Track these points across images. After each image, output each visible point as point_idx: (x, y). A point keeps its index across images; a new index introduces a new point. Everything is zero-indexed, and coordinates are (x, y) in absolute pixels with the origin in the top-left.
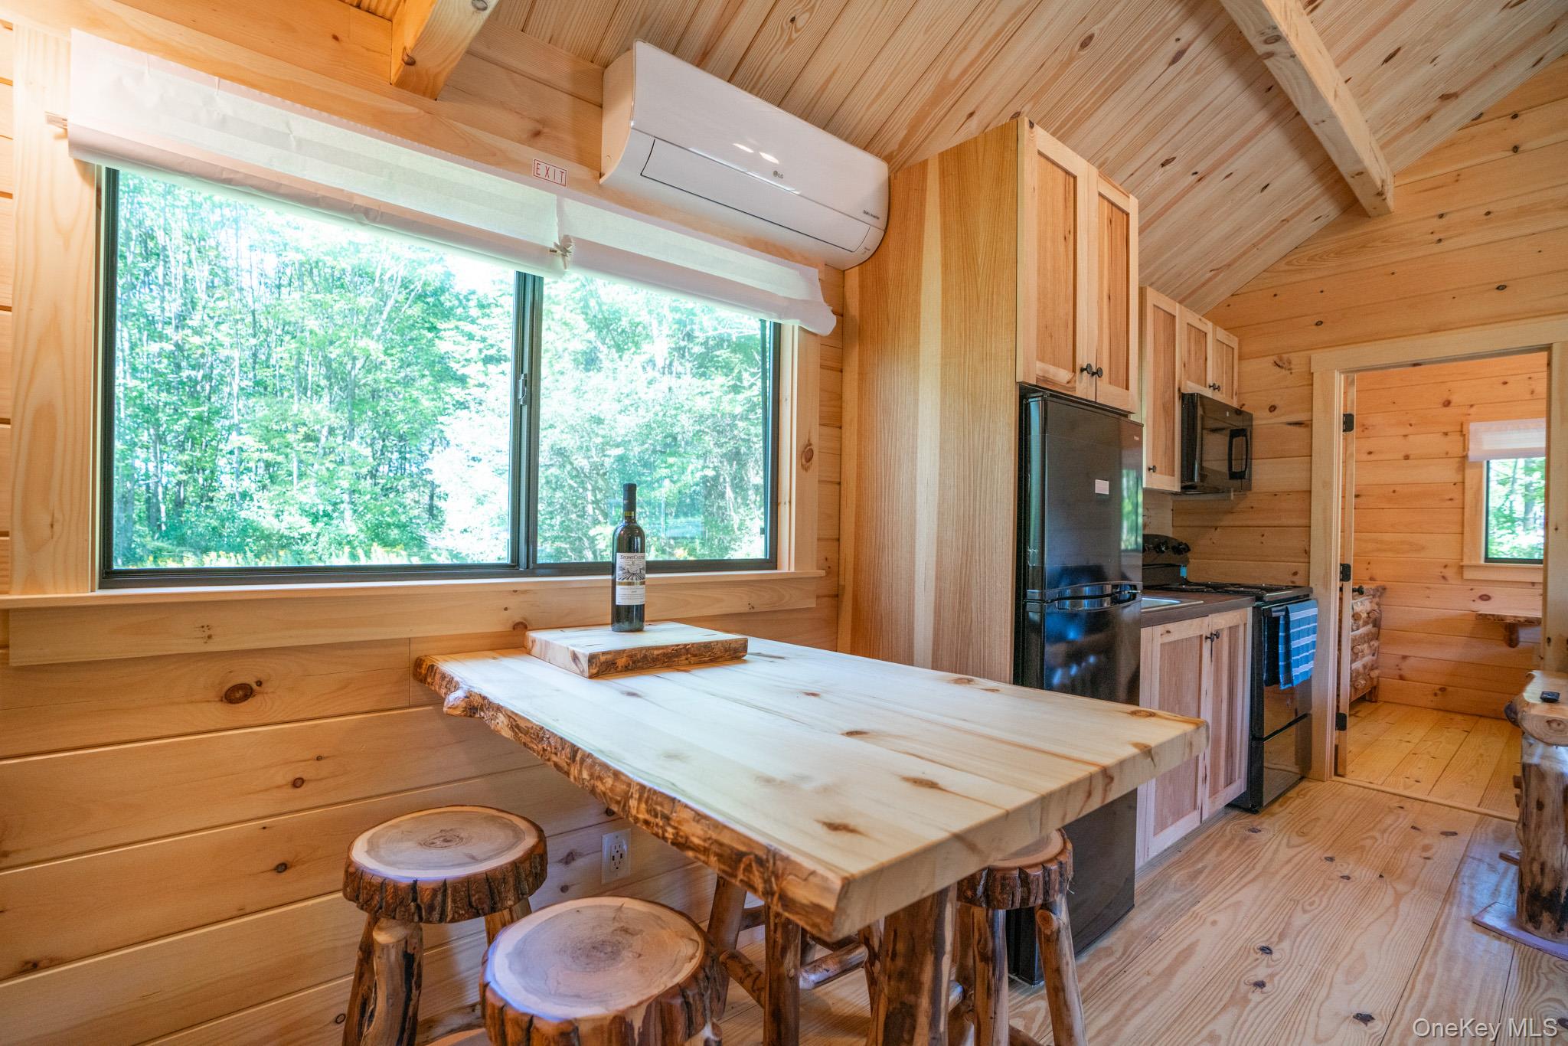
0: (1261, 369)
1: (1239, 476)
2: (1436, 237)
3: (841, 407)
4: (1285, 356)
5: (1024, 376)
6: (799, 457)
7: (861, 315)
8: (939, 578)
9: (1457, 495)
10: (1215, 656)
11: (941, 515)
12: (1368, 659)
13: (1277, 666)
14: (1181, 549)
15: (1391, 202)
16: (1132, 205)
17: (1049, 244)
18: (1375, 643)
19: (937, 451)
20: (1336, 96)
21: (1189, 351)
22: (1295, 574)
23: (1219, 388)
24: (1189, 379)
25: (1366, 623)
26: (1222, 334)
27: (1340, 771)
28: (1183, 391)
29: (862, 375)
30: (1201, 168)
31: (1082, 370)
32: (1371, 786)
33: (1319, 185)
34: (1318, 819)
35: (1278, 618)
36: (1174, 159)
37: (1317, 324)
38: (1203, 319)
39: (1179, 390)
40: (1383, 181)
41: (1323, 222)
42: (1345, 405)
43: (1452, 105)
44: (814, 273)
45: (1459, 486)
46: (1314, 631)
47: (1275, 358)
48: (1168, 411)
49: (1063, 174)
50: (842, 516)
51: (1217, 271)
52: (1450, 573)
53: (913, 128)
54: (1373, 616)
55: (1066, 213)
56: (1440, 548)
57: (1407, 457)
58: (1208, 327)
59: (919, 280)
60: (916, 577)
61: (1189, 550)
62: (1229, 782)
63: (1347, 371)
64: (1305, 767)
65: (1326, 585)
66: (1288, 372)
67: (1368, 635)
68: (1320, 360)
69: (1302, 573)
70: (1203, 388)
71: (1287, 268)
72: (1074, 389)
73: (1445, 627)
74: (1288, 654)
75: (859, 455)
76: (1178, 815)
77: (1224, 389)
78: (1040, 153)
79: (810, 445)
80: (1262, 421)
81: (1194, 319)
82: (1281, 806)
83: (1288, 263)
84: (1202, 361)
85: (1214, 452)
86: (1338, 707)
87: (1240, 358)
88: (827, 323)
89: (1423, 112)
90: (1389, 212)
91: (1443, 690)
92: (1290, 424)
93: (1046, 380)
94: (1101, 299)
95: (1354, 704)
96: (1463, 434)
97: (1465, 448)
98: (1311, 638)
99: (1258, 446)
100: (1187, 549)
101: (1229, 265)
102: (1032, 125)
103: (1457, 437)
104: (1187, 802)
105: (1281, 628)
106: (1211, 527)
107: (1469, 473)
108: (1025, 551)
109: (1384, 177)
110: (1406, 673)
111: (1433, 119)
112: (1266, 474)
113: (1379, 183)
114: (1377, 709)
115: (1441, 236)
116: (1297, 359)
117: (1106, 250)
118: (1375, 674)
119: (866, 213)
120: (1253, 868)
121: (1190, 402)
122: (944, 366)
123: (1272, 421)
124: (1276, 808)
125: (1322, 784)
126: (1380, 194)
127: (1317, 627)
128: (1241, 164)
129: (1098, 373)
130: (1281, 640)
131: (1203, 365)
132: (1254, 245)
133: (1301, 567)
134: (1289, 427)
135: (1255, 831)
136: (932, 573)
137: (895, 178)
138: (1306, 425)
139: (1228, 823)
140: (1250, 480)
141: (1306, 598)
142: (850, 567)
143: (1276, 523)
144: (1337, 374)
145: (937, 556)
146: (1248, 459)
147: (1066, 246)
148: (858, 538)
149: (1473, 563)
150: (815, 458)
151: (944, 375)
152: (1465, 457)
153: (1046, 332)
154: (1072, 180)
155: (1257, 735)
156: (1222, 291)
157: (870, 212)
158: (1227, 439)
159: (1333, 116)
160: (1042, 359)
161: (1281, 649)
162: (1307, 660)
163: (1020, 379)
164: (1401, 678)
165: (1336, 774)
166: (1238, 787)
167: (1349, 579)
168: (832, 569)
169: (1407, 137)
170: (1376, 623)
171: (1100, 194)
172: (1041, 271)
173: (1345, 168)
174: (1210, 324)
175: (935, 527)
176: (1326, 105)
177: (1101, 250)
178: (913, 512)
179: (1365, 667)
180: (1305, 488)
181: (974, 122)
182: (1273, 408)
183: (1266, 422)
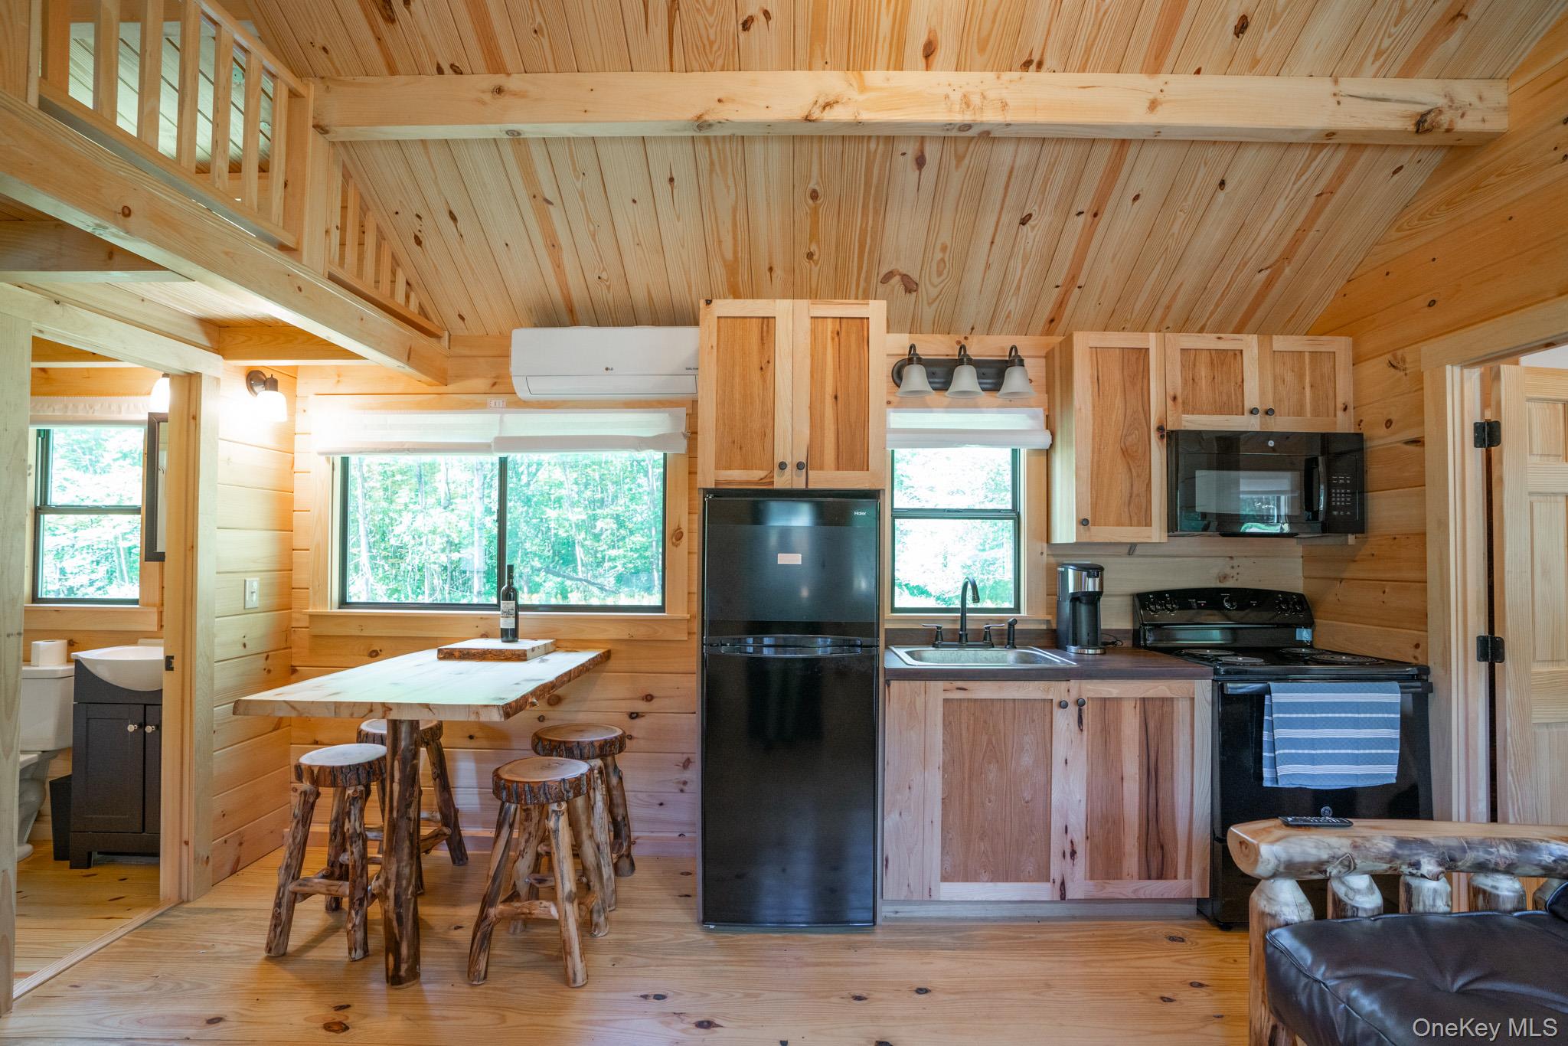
0: (1375, 370)
1: (1314, 517)
4: (1399, 353)
6: (670, 538)
14: (1306, 607)
16: (871, 310)
21: (1191, 380)
24: (1184, 411)
28: (1172, 428)
30: (1082, 207)
31: (780, 466)
36: (1030, 215)
37: (1429, 305)
39: (1160, 429)
44: (683, 411)
47: (1389, 357)
48: (1132, 454)
49: (759, 320)
58: (1247, 342)
63: (1470, 364)
65: (1445, 665)
66: (1402, 373)
68: (1431, 354)
69: (1422, 646)
70: (1230, 417)
71: (1400, 234)
72: (772, 483)
77: (1285, 409)
78: (721, 317)
79: (680, 529)
80: (1379, 440)
81: (1201, 341)
83: (1399, 229)
87: (1356, 362)
92: (1405, 442)
93: (729, 482)
94: (816, 403)
101: (1286, 258)
106: (1335, 579)
116: (1410, 353)
117: (829, 360)
119: (688, 369)
123: (1389, 440)
130: (1266, 725)
131: (1229, 389)
132: (1301, 230)
134: (1405, 446)
135: (1175, 939)
138: (1418, 442)
143: (1395, 575)
144: (1450, 368)
150: (685, 537)
153: (733, 446)
154: (772, 321)
157: (692, 367)
160: (727, 467)
161: (1266, 736)
171: (815, 318)
172: (726, 403)
174: (1253, 338)
180: (1419, 529)
181: (778, 272)
182: (1389, 423)
183: (1382, 442)
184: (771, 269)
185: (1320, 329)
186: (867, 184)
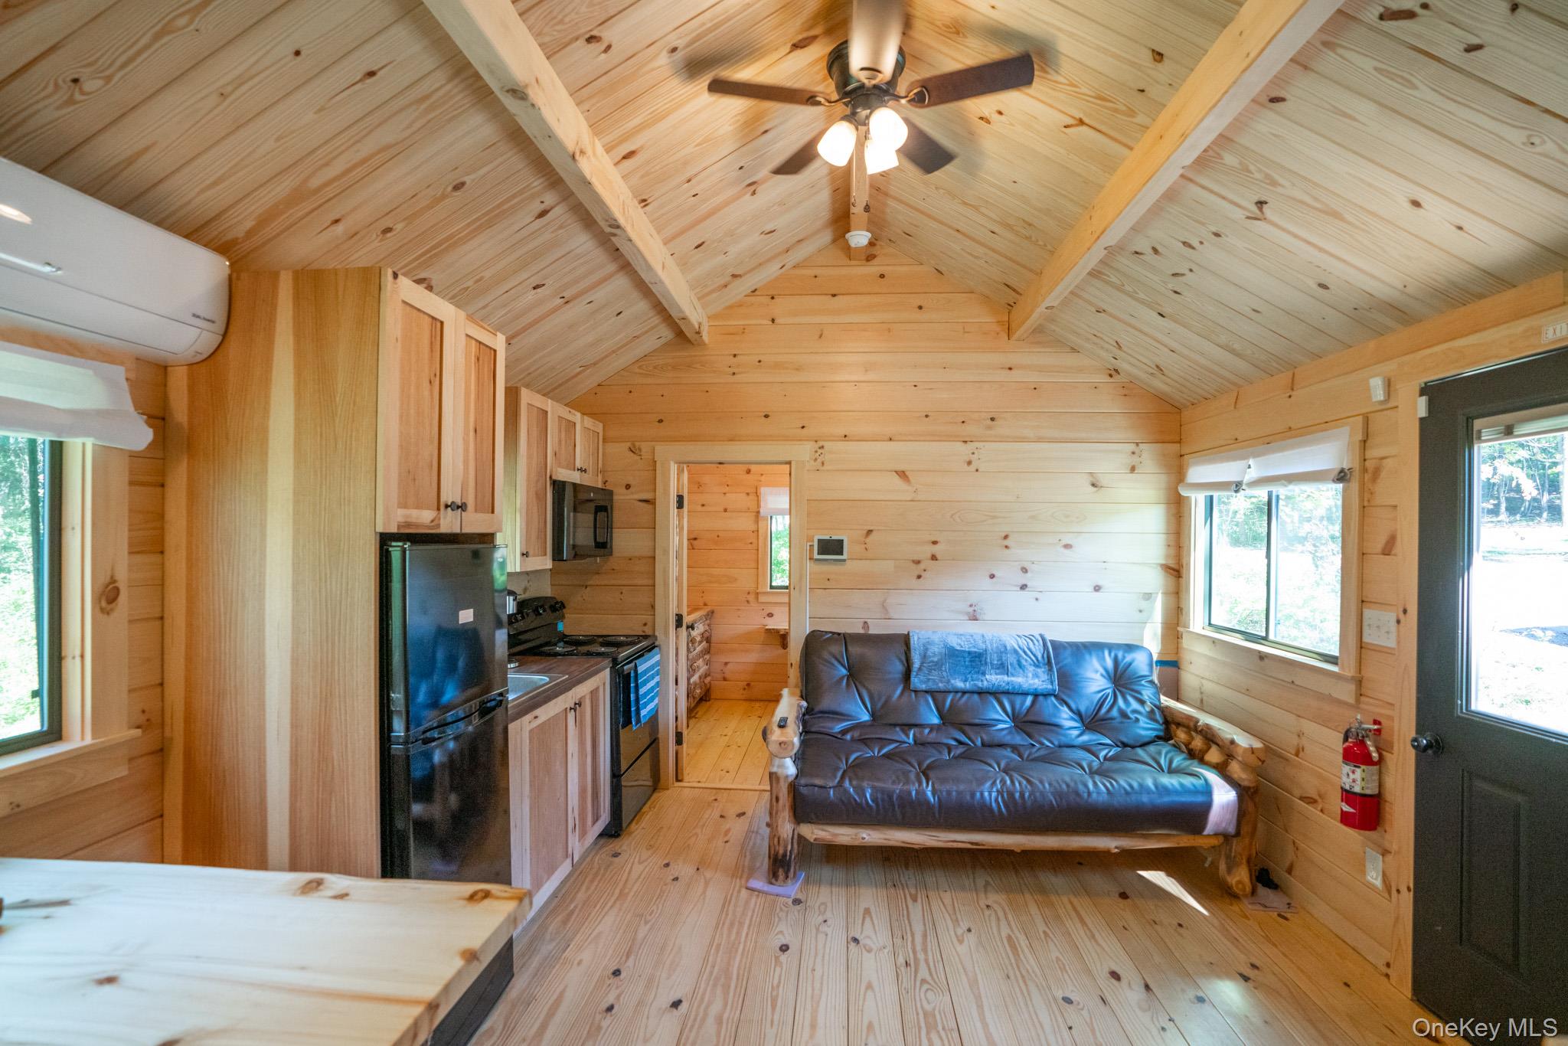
0: (619, 450)
1: (603, 546)
2: (732, 370)
3: (162, 528)
4: (637, 444)
5: (384, 524)
6: (96, 600)
7: (190, 423)
8: (295, 726)
9: (754, 541)
10: (580, 723)
11: (295, 662)
12: (703, 669)
13: (630, 711)
14: (556, 607)
15: (705, 337)
16: (499, 342)
17: (413, 390)
18: (707, 657)
19: (290, 593)
20: (663, 268)
21: (560, 441)
22: (645, 624)
23: (585, 471)
24: (560, 466)
25: (700, 642)
26: (589, 422)
27: (679, 778)
28: (554, 478)
29: (192, 496)
30: (567, 294)
31: (447, 506)
32: (700, 785)
33: (658, 317)
34: (662, 828)
35: (629, 674)
36: (544, 285)
37: (659, 421)
38: (573, 411)
39: (551, 477)
40: (700, 324)
41: (663, 341)
42: (678, 490)
43: (738, 281)
44: (119, 373)
45: (755, 534)
46: (658, 673)
47: (629, 444)
48: (540, 497)
49: (430, 319)
50: (166, 657)
51: (586, 367)
52: (751, 598)
53: (263, 221)
54: (706, 635)
55: (431, 357)
56: (745, 581)
57: (725, 510)
58: (577, 417)
59: (267, 403)
60: (268, 726)
61: (564, 607)
62: (596, 819)
63: (679, 463)
64: (656, 783)
65: (666, 633)
66: (638, 458)
67: (702, 651)
68: (661, 449)
69: (650, 624)
70: (571, 472)
71: (638, 371)
72: (438, 526)
73: (747, 638)
74: (637, 700)
75: (189, 587)
76: (551, 870)
77: (590, 470)
78: (404, 302)
79: (114, 581)
80: (620, 496)
81: (564, 412)
82: (637, 824)
83: (640, 367)
84: (571, 447)
85: (580, 530)
86: (676, 727)
87: (605, 441)
88: (140, 436)
89: (722, 282)
90: (705, 344)
91: (748, 685)
92: (641, 501)
93: (408, 525)
94: (466, 433)
95: (691, 712)
96: (757, 495)
97: (759, 506)
98: (657, 679)
99: (618, 516)
100: (563, 606)
101: (595, 364)
102: (395, 276)
103: (752, 497)
104: (560, 854)
105: (632, 680)
106: (582, 586)
107: (761, 524)
108: (388, 696)
109: (700, 320)
110: (727, 676)
111: (729, 287)
112: (625, 541)
113: (697, 326)
114: (710, 707)
115: (735, 371)
116: (645, 447)
117: (473, 387)
118: (708, 679)
119: (195, 315)
120: (613, 893)
121: (559, 487)
122: (296, 502)
123: (628, 497)
124: (633, 826)
125: (668, 792)
126: (698, 333)
127: (661, 668)
128: (600, 295)
129: (462, 507)
130: (632, 690)
131: (572, 451)
132: (613, 352)
133: (648, 618)
134: (640, 503)
135: (616, 855)
136: (286, 721)
137: (238, 278)
138: (651, 502)
139: (596, 854)
140: (611, 547)
141: (651, 648)
142: (179, 715)
143: (630, 582)
144: (672, 463)
145: (292, 703)
146: (609, 527)
147: (431, 391)
148: (190, 686)
149: (764, 590)
150: (123, 598)
151: (296, 513)
152: (758, 512)
153: (408, 478)
154: (439, 324)
155: (617, 774)
156: (589, 382)
157: (202, 315)
158: (591, 517)
159: (661, 282)
160: (403, 505)
161: (633, 697)
162: (652, 699)
163: (380, 529)
164: (725, 679)
165: (678, 780)
166: (605, 818)
167: (681, 626)
168: (152, 722)
169: (714, 295)
170: (708, 640)
171: (467, 335)
172: (403, 418)
173: (674, 314)
174: (579, 415)
175: (289, 673)
176: (656, 275)
177: (467, 387)
178: (261, 656)
179: (700, 677)
180: (650, 554)
181: (340, 229)
182: (628, 487)
183: (622, 497)
184: (337, 221)
185: (573, 405)
186: (499, 206)
